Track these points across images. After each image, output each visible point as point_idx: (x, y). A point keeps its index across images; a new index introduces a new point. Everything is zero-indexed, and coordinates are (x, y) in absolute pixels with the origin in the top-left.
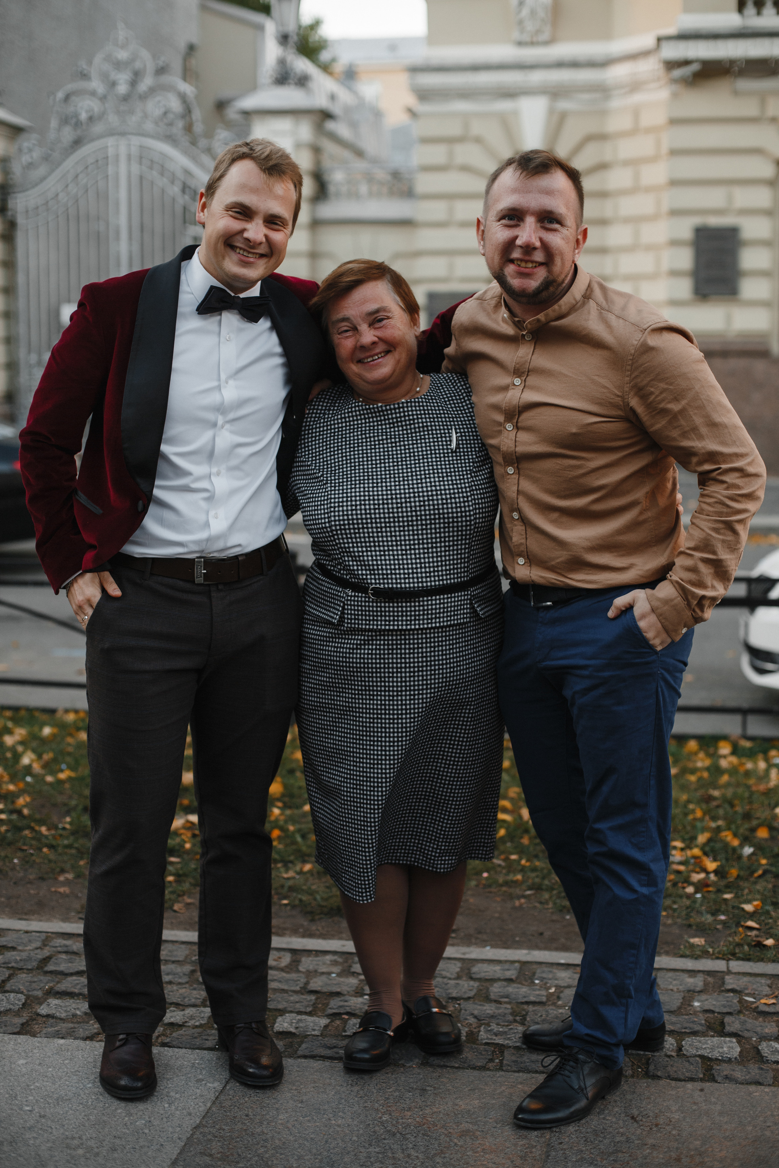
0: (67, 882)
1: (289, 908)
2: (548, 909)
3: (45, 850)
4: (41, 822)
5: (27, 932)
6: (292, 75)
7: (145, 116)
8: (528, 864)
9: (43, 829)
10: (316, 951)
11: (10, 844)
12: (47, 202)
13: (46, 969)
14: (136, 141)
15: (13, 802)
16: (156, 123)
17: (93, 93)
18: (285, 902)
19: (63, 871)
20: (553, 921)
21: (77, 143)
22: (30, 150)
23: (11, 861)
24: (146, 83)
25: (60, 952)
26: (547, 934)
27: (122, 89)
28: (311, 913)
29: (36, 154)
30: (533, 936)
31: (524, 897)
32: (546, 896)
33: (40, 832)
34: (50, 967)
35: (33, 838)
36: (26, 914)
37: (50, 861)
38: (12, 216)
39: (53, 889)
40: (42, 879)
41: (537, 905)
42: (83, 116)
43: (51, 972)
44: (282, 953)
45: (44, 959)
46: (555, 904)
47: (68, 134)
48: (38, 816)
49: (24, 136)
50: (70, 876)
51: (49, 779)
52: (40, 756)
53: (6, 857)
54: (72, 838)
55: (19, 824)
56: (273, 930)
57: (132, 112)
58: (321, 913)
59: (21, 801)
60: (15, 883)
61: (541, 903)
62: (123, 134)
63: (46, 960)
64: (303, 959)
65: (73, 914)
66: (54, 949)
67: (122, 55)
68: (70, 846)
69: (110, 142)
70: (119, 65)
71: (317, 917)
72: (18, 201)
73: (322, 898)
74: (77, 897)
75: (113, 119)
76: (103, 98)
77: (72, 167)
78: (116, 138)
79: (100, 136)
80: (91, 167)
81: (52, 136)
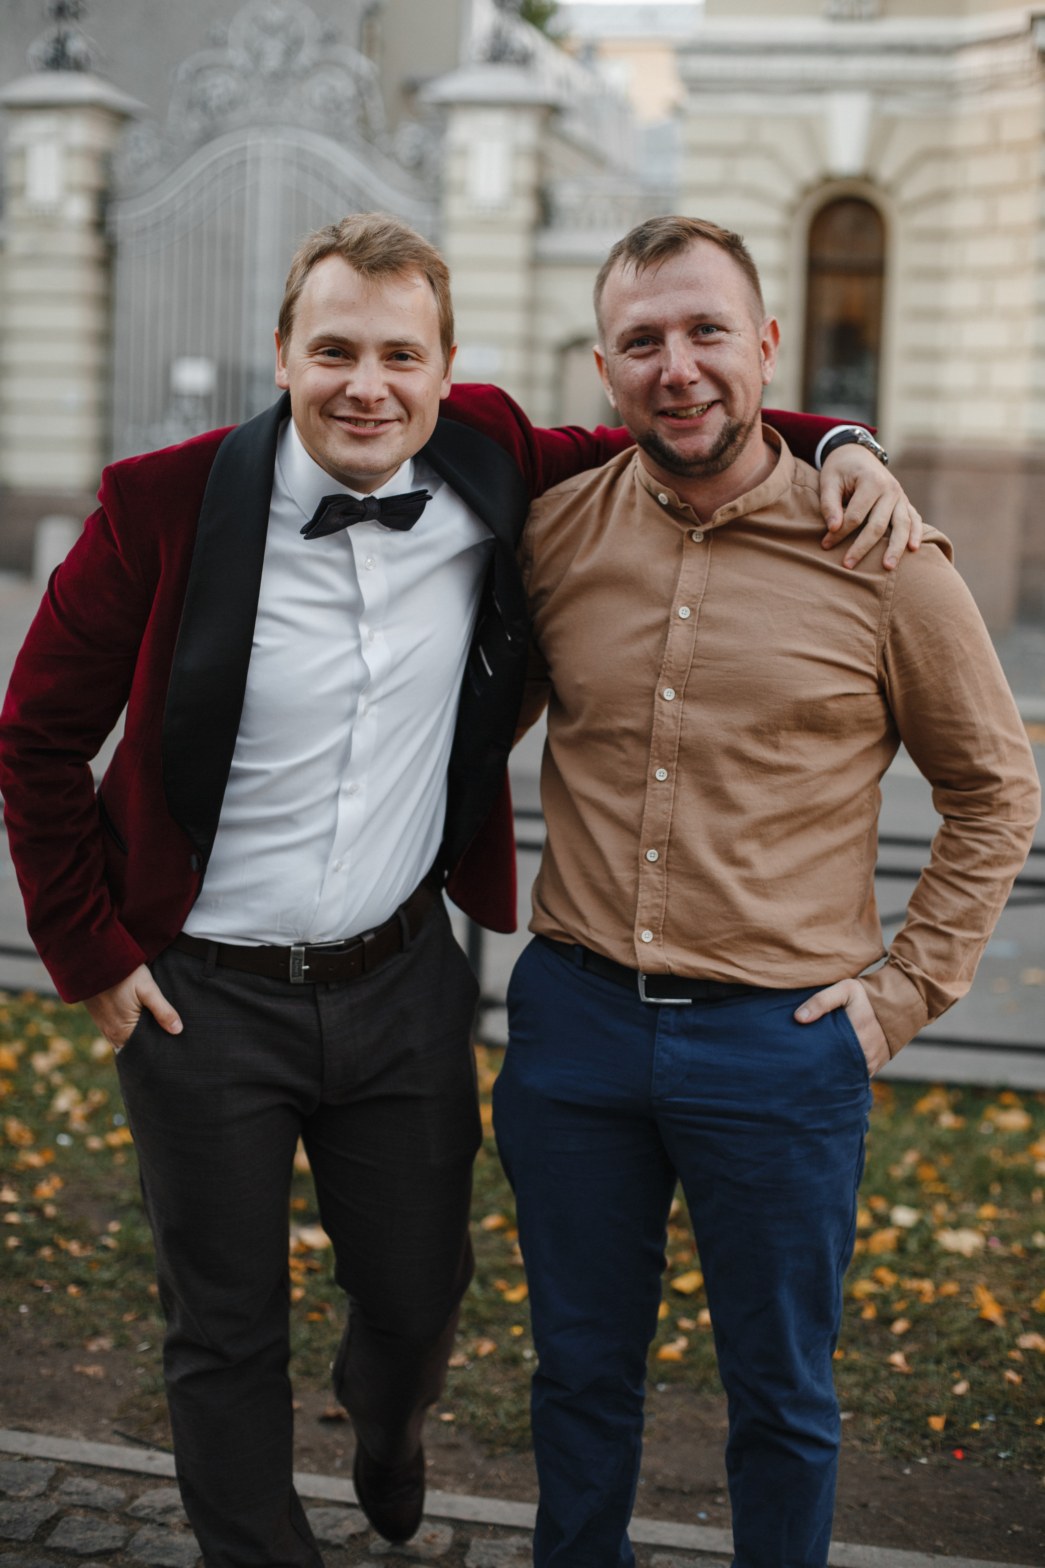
0: (101, 1357)
1: (453, 1429)
2: (874, 1452)
3: (73, 1290)
4: (70, 1232)
5: (26, 1459)
9: (74, 1247)
10: (495, 1525)
11: (18, 1275)
13: (49, 1542)
15: (32, 1188)
17: (232, 67)
18: (447, 1417)
19: (97, 1333)
20: (883, 1478)
21: (207, 137)
23: (16, 1310)
24: (306, 56)
25: (75, 1506)
26: (874, 1504)
27: (273, 60)
28: (489, 1442)
30: (851, 1507)
32: (871, 1424)
33: (67, 1253)
34: (56, 1540)
35: (55, 1264)
36: (30, 1417)
37: (78, 1312)
38: (113, 233)
39: (78, 1368)
40: (62, 1346)
41: (856, 1443)
42: (215, 100)
43: (57, 1550)
44: (440, 1526)
45: (48, 1521)
46: (886, 1443)
47: (194, 125)
48: (65, 1222)
49: (132, 125)
50: (105, 1343)
51: (95, 1143)
52: (85, 1095)
53: (9, 1301)
54: (117, 1267)
55: (36, 1234)
56: (428, 1475)
57: (284, 95)
58: (505, 1444)
59: (46, 1190)
60: (19, 1353)
61: (863, 1440)
62: (269, 125)
63: (50, 1525)
64: (474, 1542)
65: (105, 1421)
66: (66, 1499)
68: (111, 1284)
69: (250, 135)
70: (268, 29)
71: (499, 1450)
73: (508, 1414)
74: (114, 1386)
75: (257, 104)
76: (245, 75)
77: (198, 168)
78: (260, 130)
79: (238, 127)
80: (224, 171)
81: (170, 126)
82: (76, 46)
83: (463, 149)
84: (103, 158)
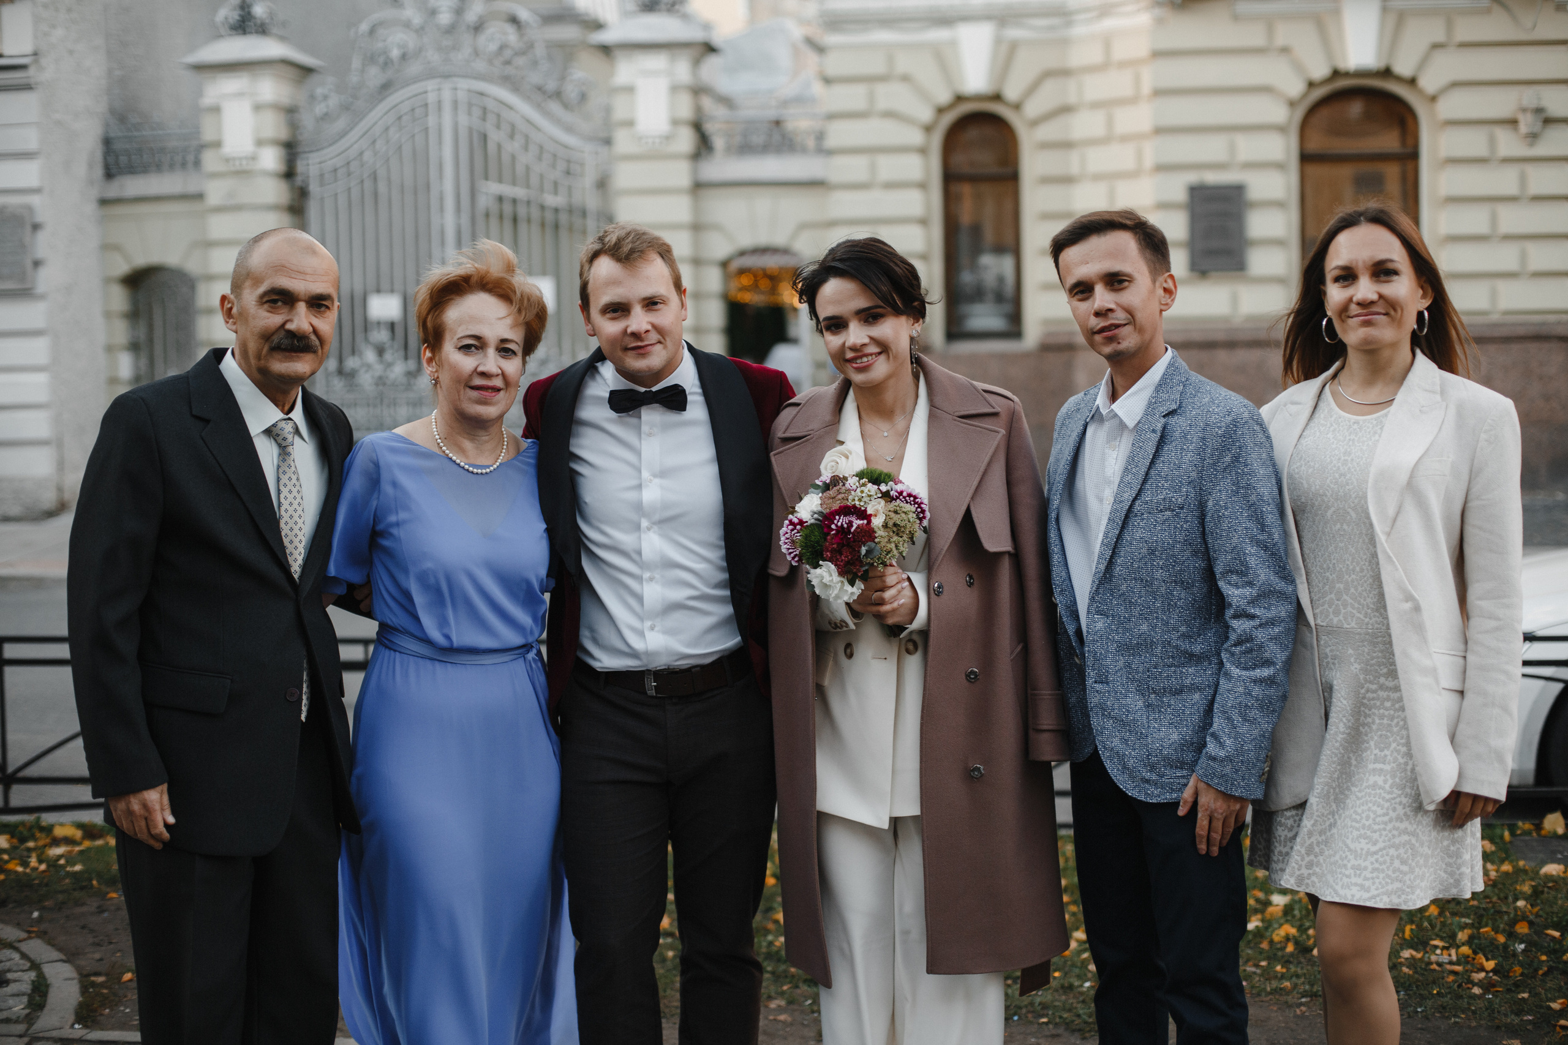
7: (476, 53)
8: (1284, 970)
12: (348, 163)
14: (464, 84)
16: (490, 62)
17: (407, 25)
21: (386, 88)
22: (326, 97)
27: (445, 18)
29: (334, 101)
31: (1302, 1004)
38: (303, 181)
42: (395, 53)
47: (375, 76)
49: (314, 79)
57: (455, 48)
62: (447, 76)
69: (430, 85)
72: (310, 162)
75: (433, 57)
76: (420, 31)
77: (381, 118)
78: (438, 80)
79: (416, 80)
80: (405, 118)
81: (354, 79)
82: (259, 11)
83: (630, 90)
84: (290, 112)
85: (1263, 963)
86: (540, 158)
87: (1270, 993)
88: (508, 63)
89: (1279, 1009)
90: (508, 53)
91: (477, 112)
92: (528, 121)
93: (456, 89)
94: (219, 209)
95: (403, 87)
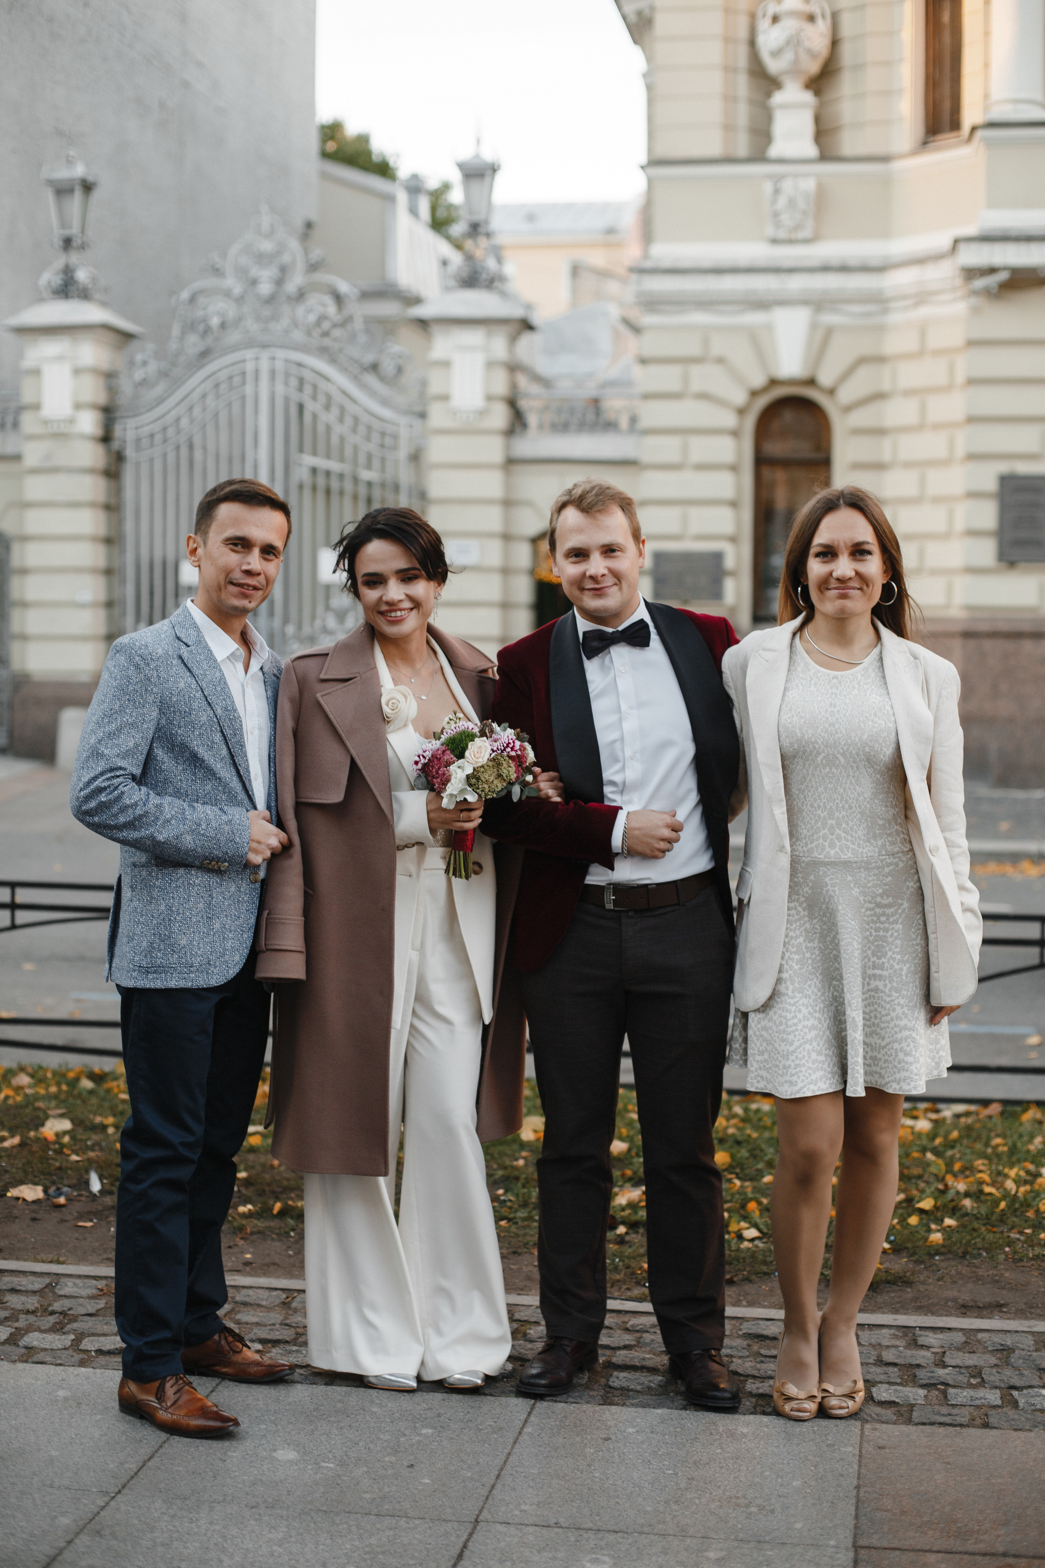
6: (484, 276)
7: (295, 324)
12: (165, 429)
14: (281, 354)
16: (309, 333)
17: (227, 294)
21: (205, 355)
22: (145, 363)
24: (296, 281)
27: (265, 288)
29: (153, 367)
38: (120, 446)
42: (215, 321)
47: (194, 343)
49: (135, 344)
57: (275, 317)
62: (265, 346)
67: (267, 246)
69: (249, 354)
70: (262, 259)
72: (128, 427)
75: (252, 326)
76: (240, 300)
77: (199, 385)
78: (256, 350)
79: (236, 348)
80: (223, 387)
81: (173, 346)
82: (82, 276)
83: (446, 364)
84: (110, 376)
85: (1028, 1231)
86: (354, 430)
87: (1032, 1259)
88: (326, 334)
89: (1040, 1274)
90: (326, 325)
91: (294, 382)
92: (344, 393)
93: (273, 359)
94: (35, 471)
95: (221, 356)
